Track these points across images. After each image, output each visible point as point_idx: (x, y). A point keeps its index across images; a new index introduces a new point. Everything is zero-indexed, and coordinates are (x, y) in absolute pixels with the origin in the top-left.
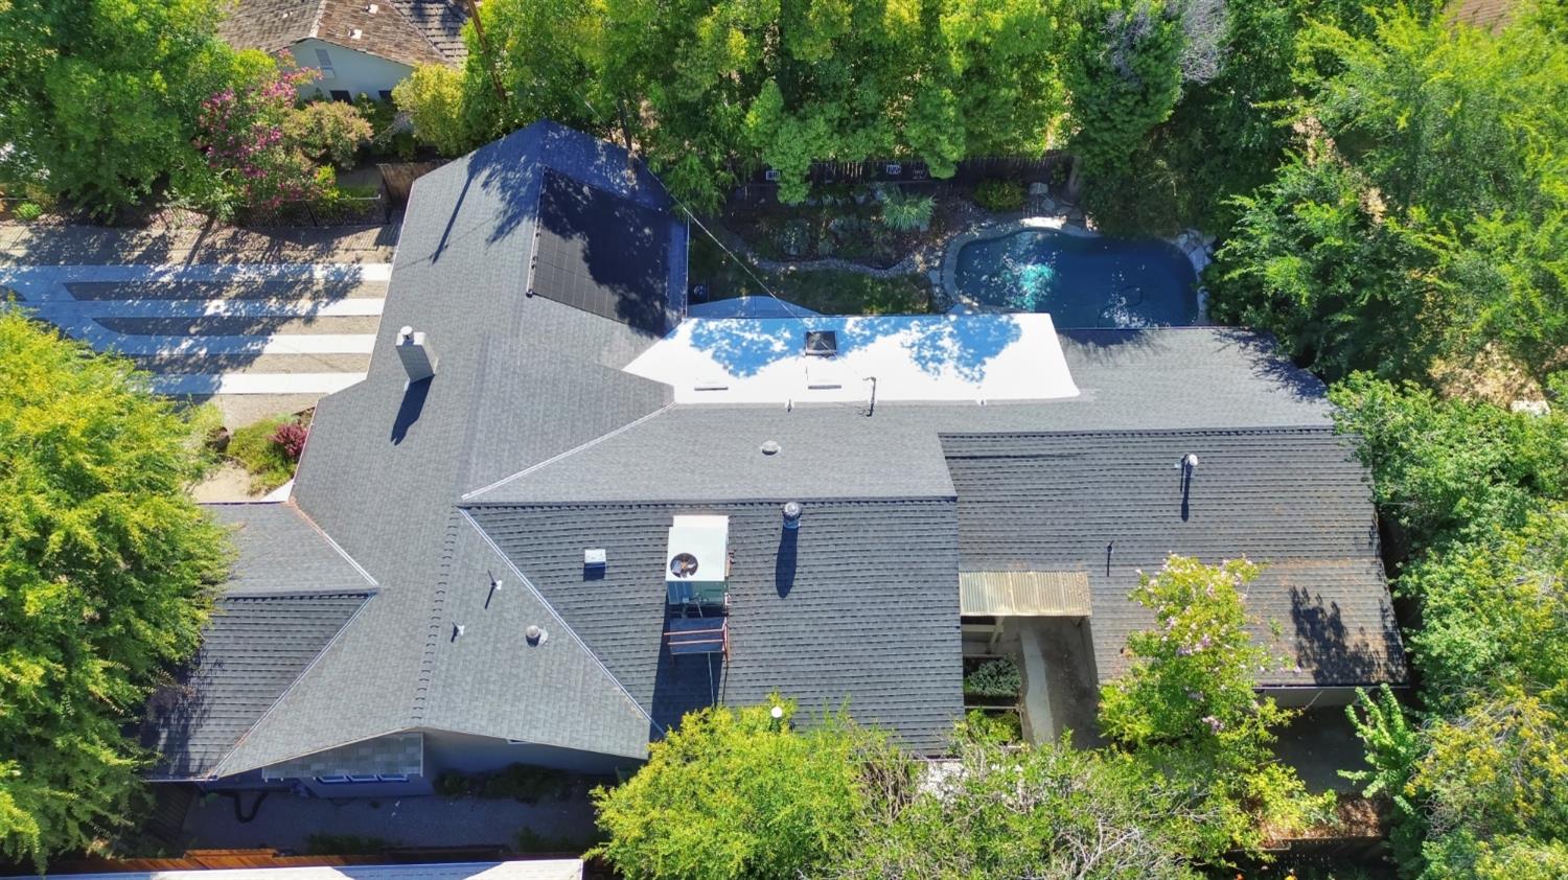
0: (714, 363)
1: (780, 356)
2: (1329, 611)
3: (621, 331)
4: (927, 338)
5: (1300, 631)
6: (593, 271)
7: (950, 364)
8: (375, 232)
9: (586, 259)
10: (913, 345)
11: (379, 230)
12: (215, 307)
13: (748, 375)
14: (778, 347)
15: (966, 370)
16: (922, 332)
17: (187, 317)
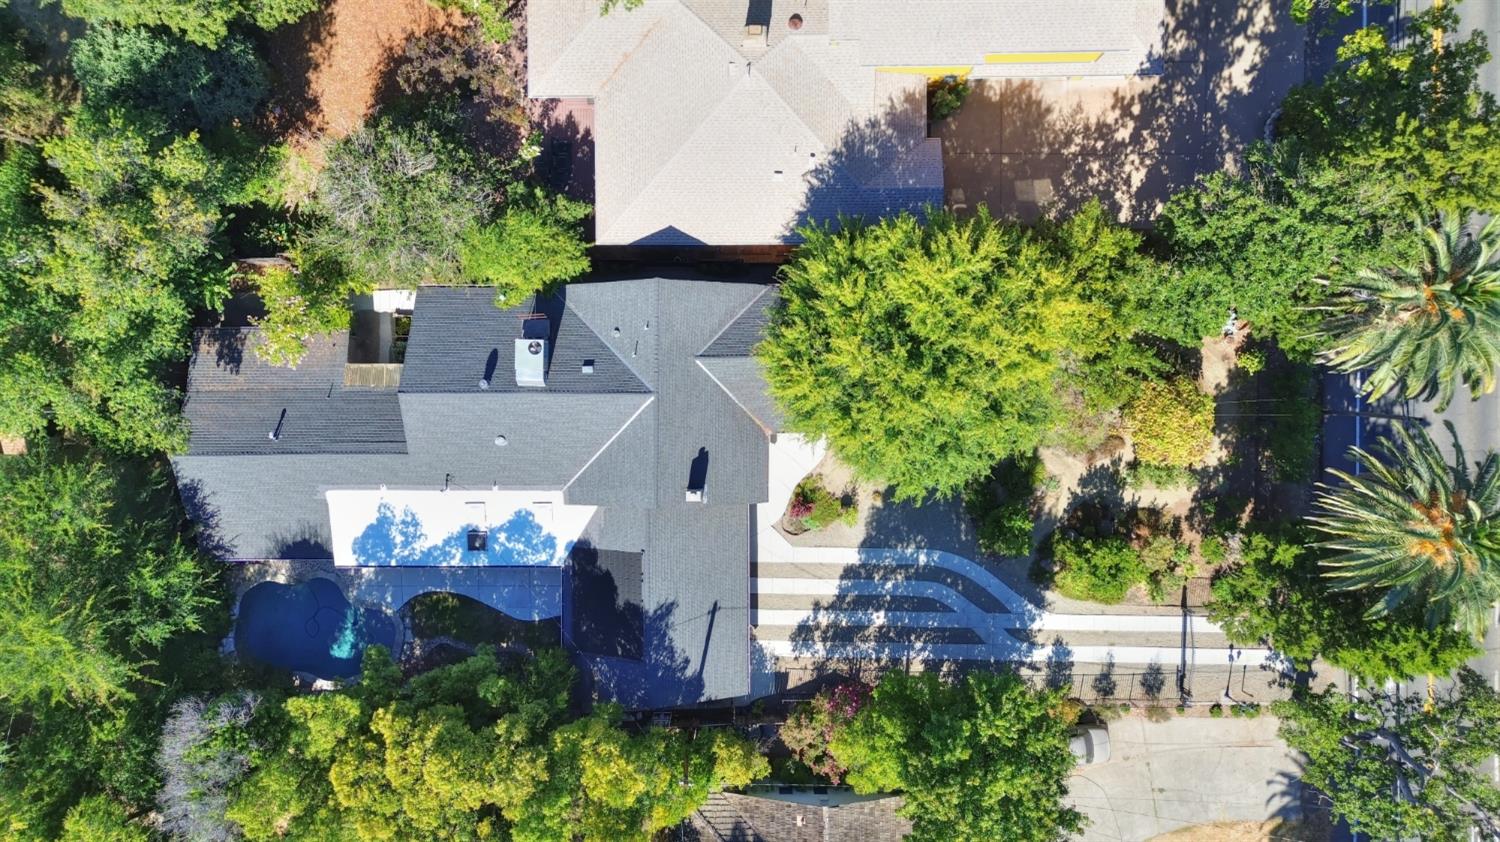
0: (541, 524)
1: (501, 529)
2: (222, 363)
4: (411, 543)
5: (240, 353)
6: (611, 580)
7: (398, 520)
8: (791, 685)
9: (616, 588)
10: (419, 537)
11: (788, 687)
12: (879, 618)
13: (520, 512)
14: (502, 537)
15: (389, 514)
16: (413, 549)
17: (895, 610)
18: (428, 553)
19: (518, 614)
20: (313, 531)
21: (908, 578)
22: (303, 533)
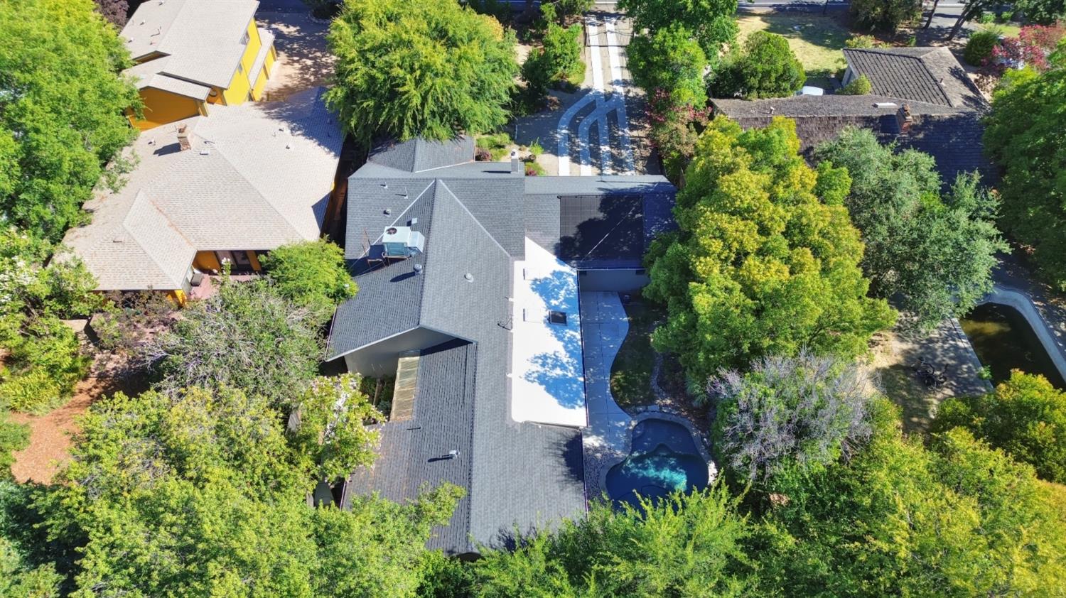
0: (542, 277)
1: (547, 302)
3: (556, 239)
4: (562, 363)
6: (584, 224)
7: (541, 369)
9: (590, 220)
10: (557, 357)
12: (605, 148)
13: (532, 288)
14: (554, 302)
15: (536, 375)
16: (568, 363)
17: (598, 142)
18: (572, 354)
19: (624, 331)
20: (555, 446)
21: (577, 137)
22: (556, 455)
